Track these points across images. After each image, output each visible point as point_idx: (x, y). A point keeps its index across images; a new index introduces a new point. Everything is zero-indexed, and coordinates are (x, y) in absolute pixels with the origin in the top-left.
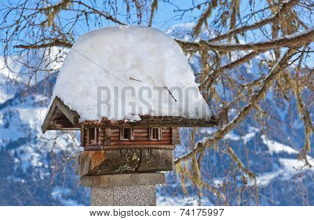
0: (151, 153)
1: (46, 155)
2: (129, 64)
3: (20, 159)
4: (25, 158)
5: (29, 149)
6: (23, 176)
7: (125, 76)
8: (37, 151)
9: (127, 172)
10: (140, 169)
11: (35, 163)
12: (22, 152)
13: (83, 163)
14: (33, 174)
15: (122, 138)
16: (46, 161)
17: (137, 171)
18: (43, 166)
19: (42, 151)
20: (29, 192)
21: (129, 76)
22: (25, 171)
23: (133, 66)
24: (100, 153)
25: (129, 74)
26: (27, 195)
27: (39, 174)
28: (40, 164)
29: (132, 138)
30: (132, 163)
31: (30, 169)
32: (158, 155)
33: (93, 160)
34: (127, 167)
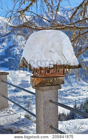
0: (57, 79)
1: (21, 50)
2: (50, 46)
3: (13, 52)
4: (15, 51)
5: (16, 48)
6: (14, 57)
7: (48, 50)
8: (19, 49)
9: (48, 86)
10: (53, 84)
11: (18, 53)
12: (14, 49)
13: (33, 82)
14: (17, 56)
15: (47, 73)
16: (21, 52)
17: (52, 85)
18: (20, 54)
19: (20, 49)
20: (16, 62)
21: (49, 50)
22: (15, 55)
23: (51, 46)
24: (39, 79)
25: (50, 49)
26: (15, 63)
27: (19, 56)
28: (19, 53)
29: (50, 73)
30: (50, 83)
31: (16, 55)
32: (59, 79)
33: (36, 82)
34: (48, 84)
